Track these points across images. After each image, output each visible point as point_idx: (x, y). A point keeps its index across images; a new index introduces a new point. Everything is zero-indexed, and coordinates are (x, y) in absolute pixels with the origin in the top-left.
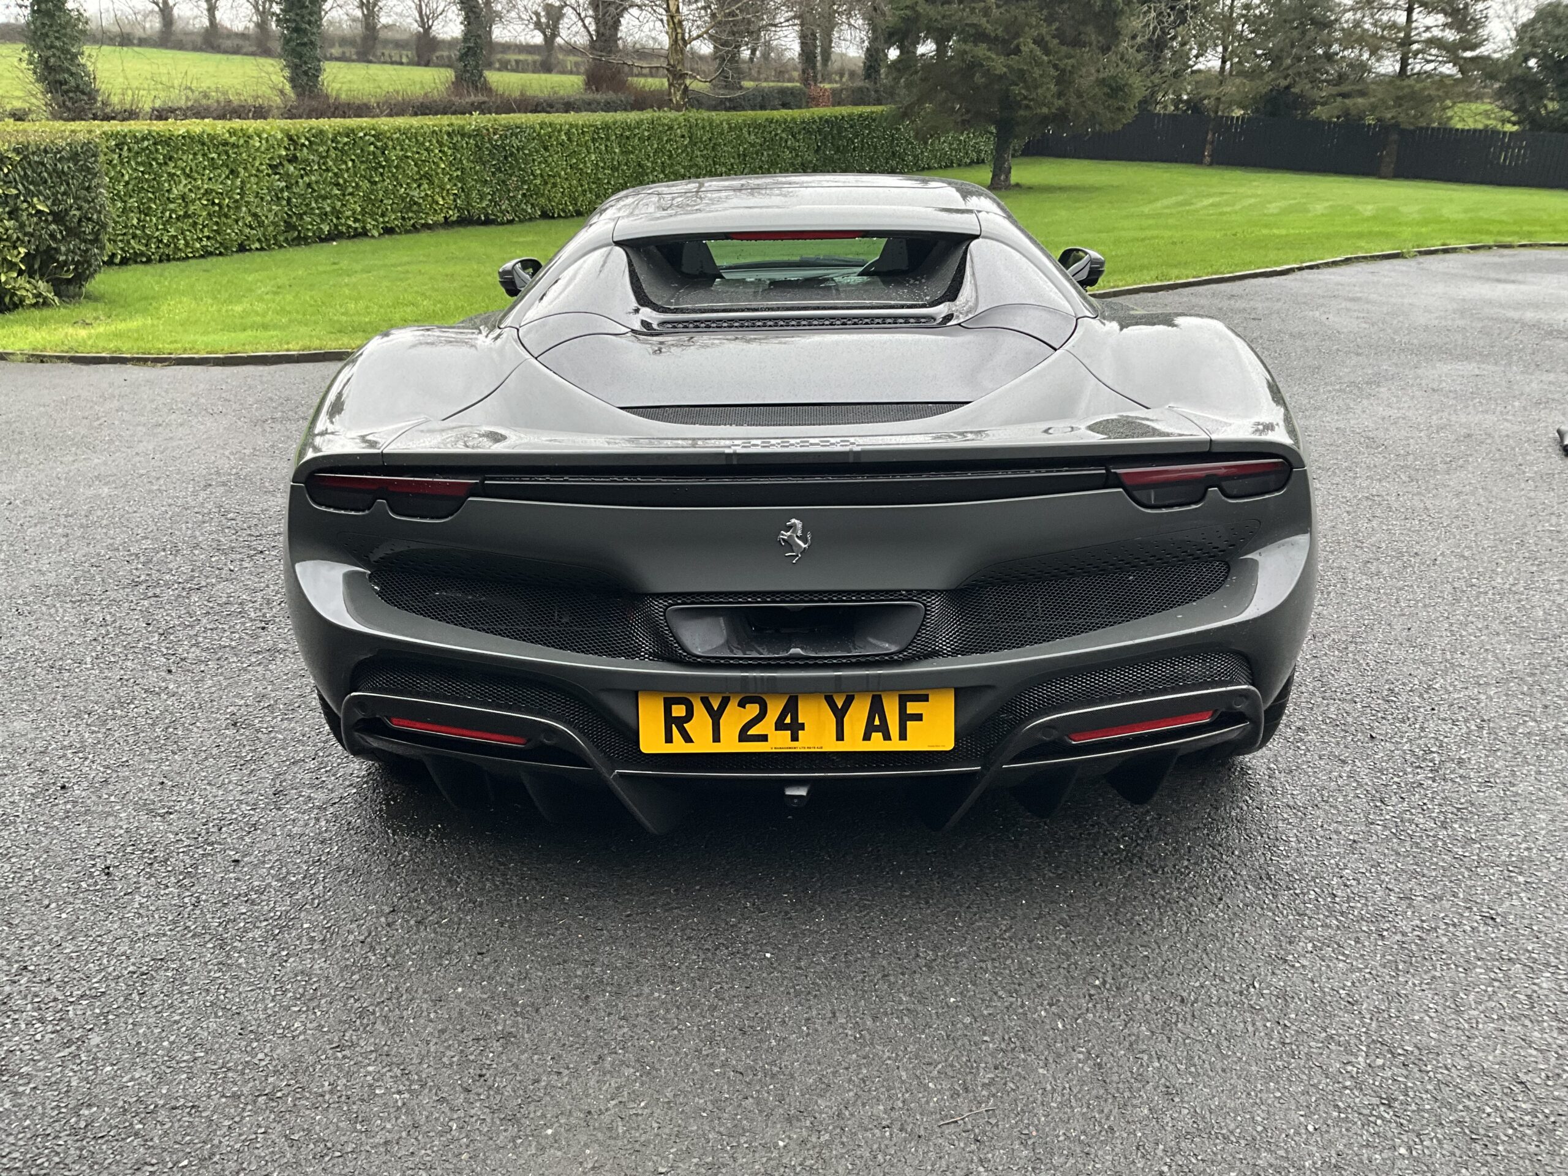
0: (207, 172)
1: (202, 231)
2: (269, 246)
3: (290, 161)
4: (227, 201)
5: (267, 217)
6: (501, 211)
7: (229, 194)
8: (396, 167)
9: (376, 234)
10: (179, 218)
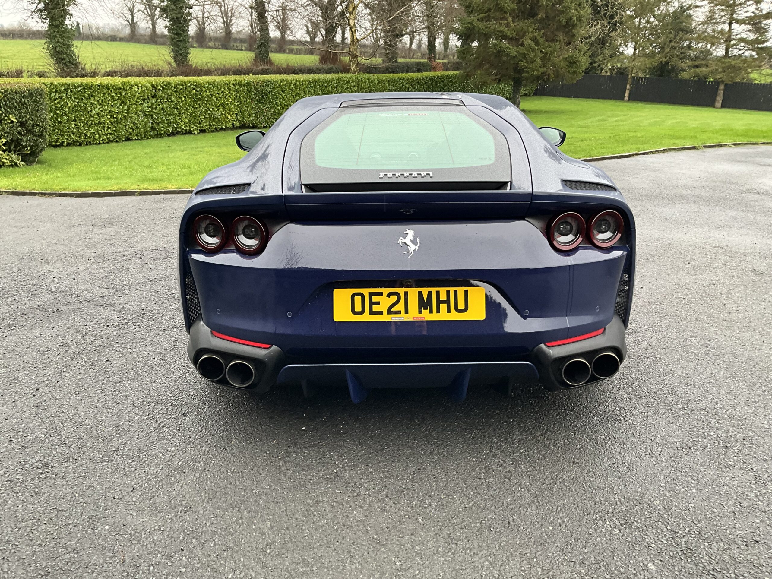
0: (110, 102)
1: (107, 130)
2: (141, 138)
3: (153, 97)
4: (120, 116)
5: (141, 124)
6: (260, 122)
7: (121, 112)
8: (206, 101)
9: (196, 132)
10: (95, 124)
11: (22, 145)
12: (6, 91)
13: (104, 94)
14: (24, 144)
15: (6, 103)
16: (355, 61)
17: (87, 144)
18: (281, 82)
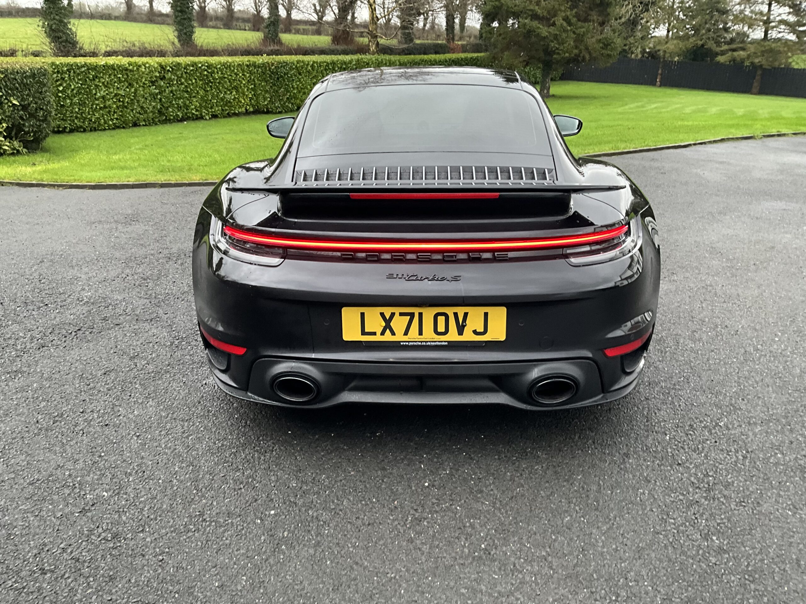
0: (116, 84)
1: (113, 115)
2: (150, 124)
3: (161, 79)
4: (127, 99)
5: (148, 108)
6: (275, 107)
7: (127, 95)
8: (218, 83)
9: (208, 118)
10: (101, 108)
11: (24, 131)
12: (7, 70)
13: (110, 75)
14: (27, 129)
15: (6, 84)
16: (375, 41)
17: (91, 131)
18: (298, 63)
